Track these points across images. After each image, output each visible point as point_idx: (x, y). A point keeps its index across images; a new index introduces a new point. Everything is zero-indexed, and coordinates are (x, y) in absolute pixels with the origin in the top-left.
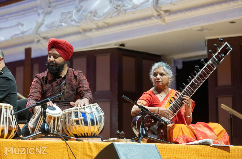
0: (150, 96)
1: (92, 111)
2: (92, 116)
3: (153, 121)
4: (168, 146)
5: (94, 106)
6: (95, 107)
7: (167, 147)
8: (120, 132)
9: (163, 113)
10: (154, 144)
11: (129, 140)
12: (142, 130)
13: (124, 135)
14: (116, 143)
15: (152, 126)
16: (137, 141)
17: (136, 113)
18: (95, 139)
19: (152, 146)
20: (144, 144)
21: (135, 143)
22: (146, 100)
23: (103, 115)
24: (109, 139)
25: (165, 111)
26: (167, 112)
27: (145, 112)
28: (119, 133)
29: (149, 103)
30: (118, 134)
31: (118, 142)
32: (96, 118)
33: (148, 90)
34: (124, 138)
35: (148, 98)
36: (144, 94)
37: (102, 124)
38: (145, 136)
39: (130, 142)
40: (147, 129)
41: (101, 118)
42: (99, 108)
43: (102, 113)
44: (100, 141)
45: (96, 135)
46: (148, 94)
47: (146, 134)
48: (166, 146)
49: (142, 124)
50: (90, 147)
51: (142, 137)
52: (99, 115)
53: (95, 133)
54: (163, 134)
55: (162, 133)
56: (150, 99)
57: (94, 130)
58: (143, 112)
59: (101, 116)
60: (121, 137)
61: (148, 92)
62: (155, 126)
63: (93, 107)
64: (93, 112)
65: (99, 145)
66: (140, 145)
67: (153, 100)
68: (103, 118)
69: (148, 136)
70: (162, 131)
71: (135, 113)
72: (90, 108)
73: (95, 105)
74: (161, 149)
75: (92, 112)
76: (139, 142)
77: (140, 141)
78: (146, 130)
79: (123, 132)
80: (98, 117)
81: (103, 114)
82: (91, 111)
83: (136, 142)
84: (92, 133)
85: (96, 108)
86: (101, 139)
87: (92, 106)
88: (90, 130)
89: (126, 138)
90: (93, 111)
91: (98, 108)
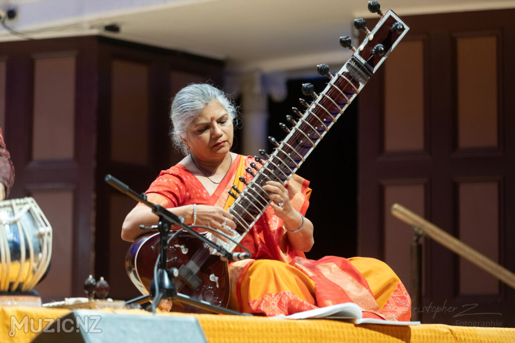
0: (177, 181)
1: (16, 218)
2: (16, 233)
3: (185, 251)
4: (233, 323)
5: (21, 204)
6: (26, 208)
7: (232, 326)
8: (97, 279)
9: (207, 218)
10: (191, 317)
11: (122, 303)
12: (161, 277)
13: (106, 289)
14: (81, 313)
15: (183, 265)
16: (145, 306)
17: (143, 226)
18: (24, 300)
19: (186, 322)
20: (163, 316)
21: (138, 312)
22: (165, 193)
23: (49, 234)
24: (64, 300)
25: (213, 212)
26: (217, 215)
27: (170, 224)
28: (94, 284)
29: (174, 200)
30: (90, 287)
31: (90, 308)
32: (26, 240)
33: (174, 165)
34: (106, 298)
35: (169, 188)
36: (160, 177)
37: (45, 258)
38: (169, 294)
39: (123, 308)
40: (176, 272)
41: (41, 240)
42: (37, 211)
43: (46, 225)
44: (37, 306)
45: (24, 288)
46: (172, 174)
47: (172, 287)
48: (228, 324)
49: (160, 259)
50: (8, 323)
51: (161, 295)
52: (36, 232)
53: (20, 285)
54: (218, 286)
55: (214, 284)
56: (177, 189)
57: (19, 275)
58: (166, 225)
59: (41, 236)
60: (98, 294)
61: (172, 170)
62: (193, 266)
63: (21, 206)
64: (19, 224)
65: (34, 316)
66: (151, 321)
67: (187, 191)
68: (48, 240)
69: (176, 294)
70: (213, 278)
71: (141, 228)
72: (10, 209)
73: (25, 204)
74: (214, 330)
75: (15, 223)
76: (150, 310)
77: (153, 307)
78: (171, 276)
79: (105, 279)
80: (34, 237)
81: (49, 229)
82: (12, 219)
83: (141, 309)
84: (11, 284)
85: (29, 211)
86: (39, 300)
87: (17, 204)
88: (5, 274)
89: (115, 299)
90: (18, 220)
91: (34, 213)
